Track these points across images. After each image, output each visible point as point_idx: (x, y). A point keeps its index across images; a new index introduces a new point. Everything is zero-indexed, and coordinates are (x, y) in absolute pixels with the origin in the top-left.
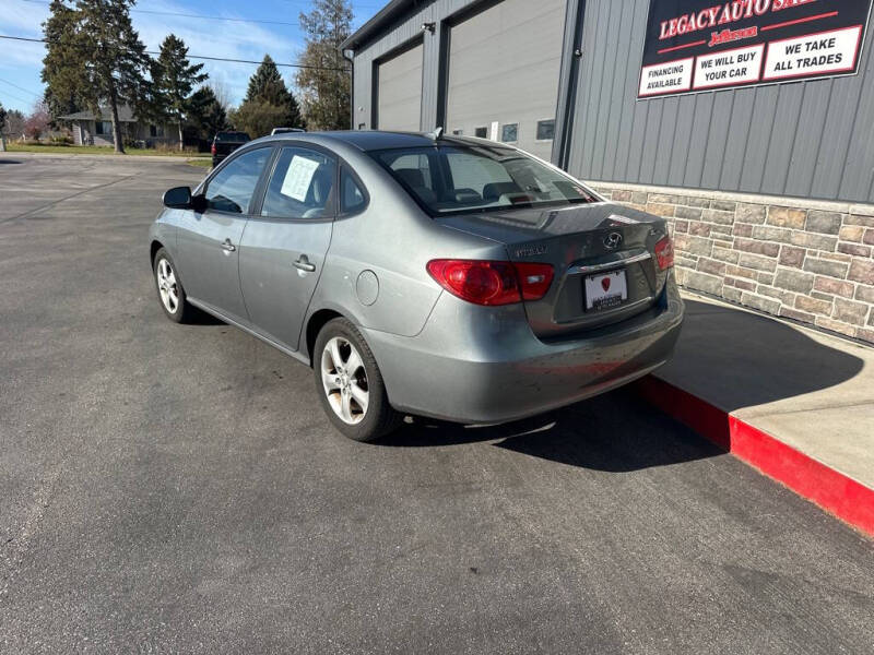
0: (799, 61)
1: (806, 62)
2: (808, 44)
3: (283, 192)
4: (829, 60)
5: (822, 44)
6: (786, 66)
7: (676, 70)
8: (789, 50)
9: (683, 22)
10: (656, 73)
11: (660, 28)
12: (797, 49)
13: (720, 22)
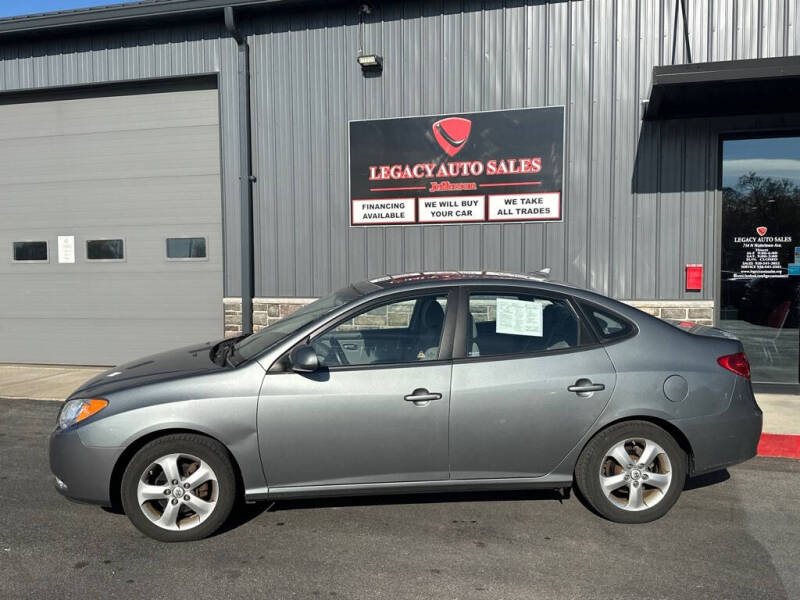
0: (518, 210)
1: (524, 211)
2: (523, 200)
3: (498, 331)
4: (541, 211)
5: (534, 201)
6: (507, 212)
7: (396, 206)
8: (507, 202)
9: (396, 170)
10: (372, 207)
11: (370, 172)
12: (514, 202)
13: (438, 175)
